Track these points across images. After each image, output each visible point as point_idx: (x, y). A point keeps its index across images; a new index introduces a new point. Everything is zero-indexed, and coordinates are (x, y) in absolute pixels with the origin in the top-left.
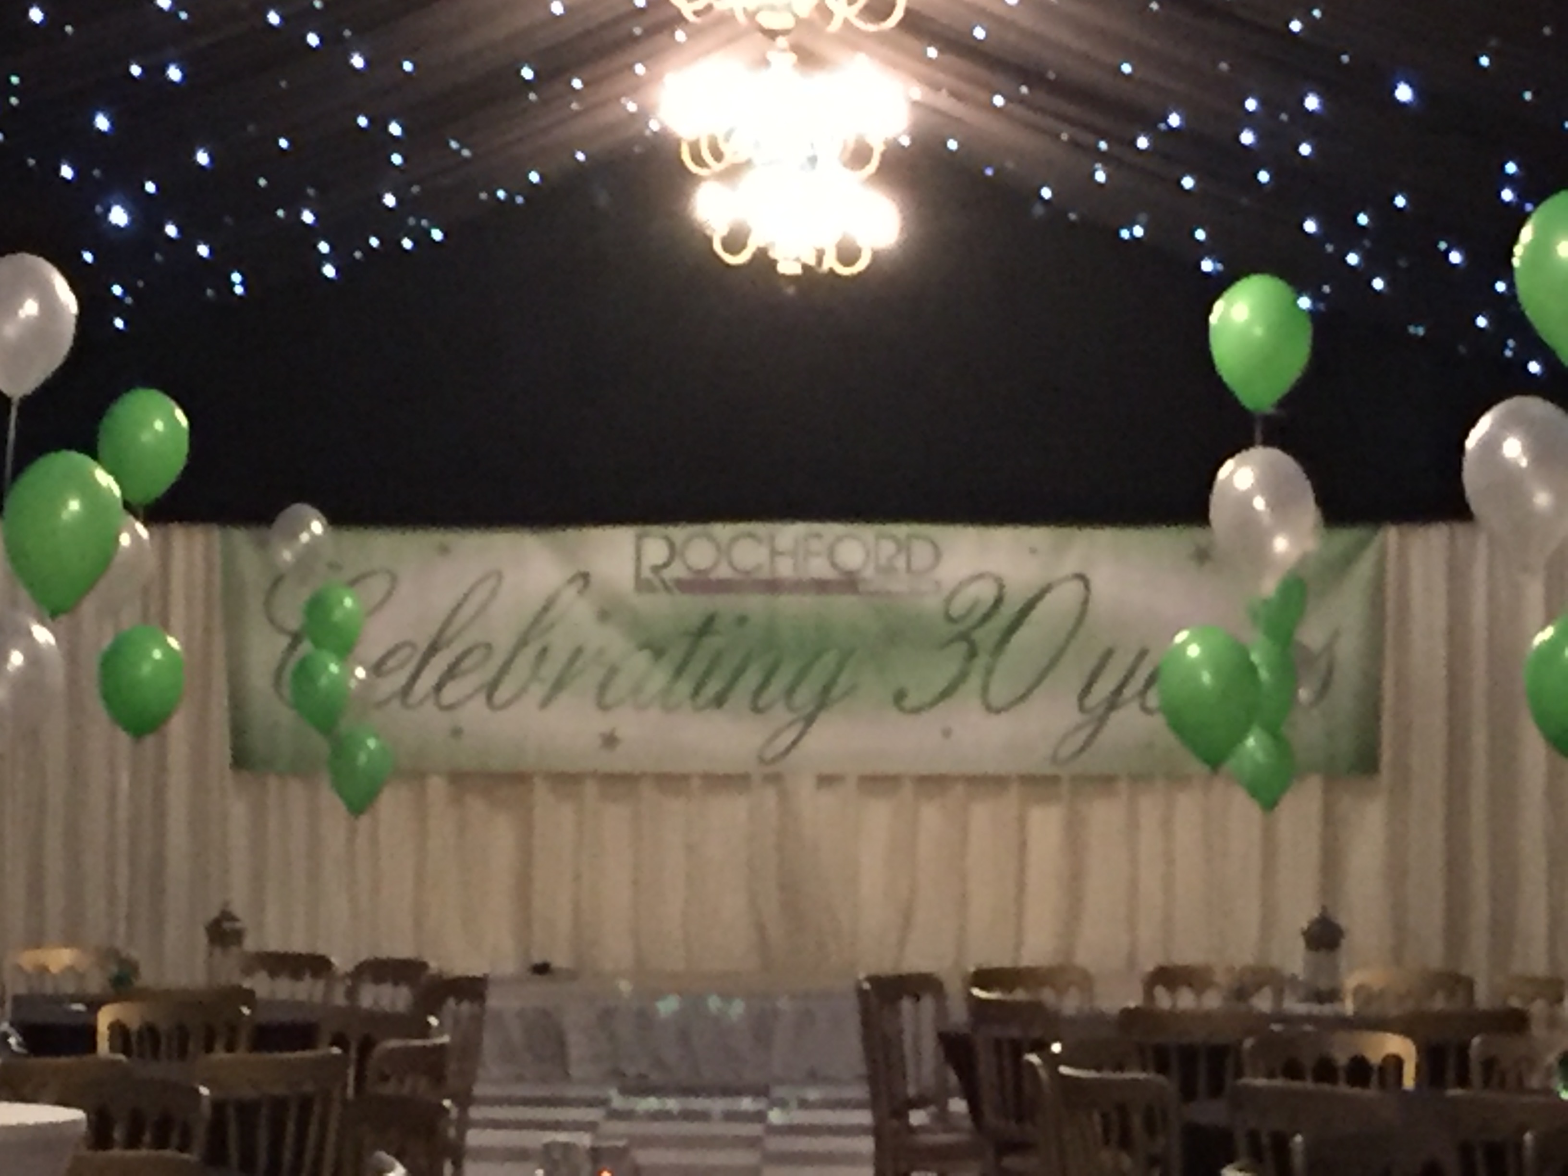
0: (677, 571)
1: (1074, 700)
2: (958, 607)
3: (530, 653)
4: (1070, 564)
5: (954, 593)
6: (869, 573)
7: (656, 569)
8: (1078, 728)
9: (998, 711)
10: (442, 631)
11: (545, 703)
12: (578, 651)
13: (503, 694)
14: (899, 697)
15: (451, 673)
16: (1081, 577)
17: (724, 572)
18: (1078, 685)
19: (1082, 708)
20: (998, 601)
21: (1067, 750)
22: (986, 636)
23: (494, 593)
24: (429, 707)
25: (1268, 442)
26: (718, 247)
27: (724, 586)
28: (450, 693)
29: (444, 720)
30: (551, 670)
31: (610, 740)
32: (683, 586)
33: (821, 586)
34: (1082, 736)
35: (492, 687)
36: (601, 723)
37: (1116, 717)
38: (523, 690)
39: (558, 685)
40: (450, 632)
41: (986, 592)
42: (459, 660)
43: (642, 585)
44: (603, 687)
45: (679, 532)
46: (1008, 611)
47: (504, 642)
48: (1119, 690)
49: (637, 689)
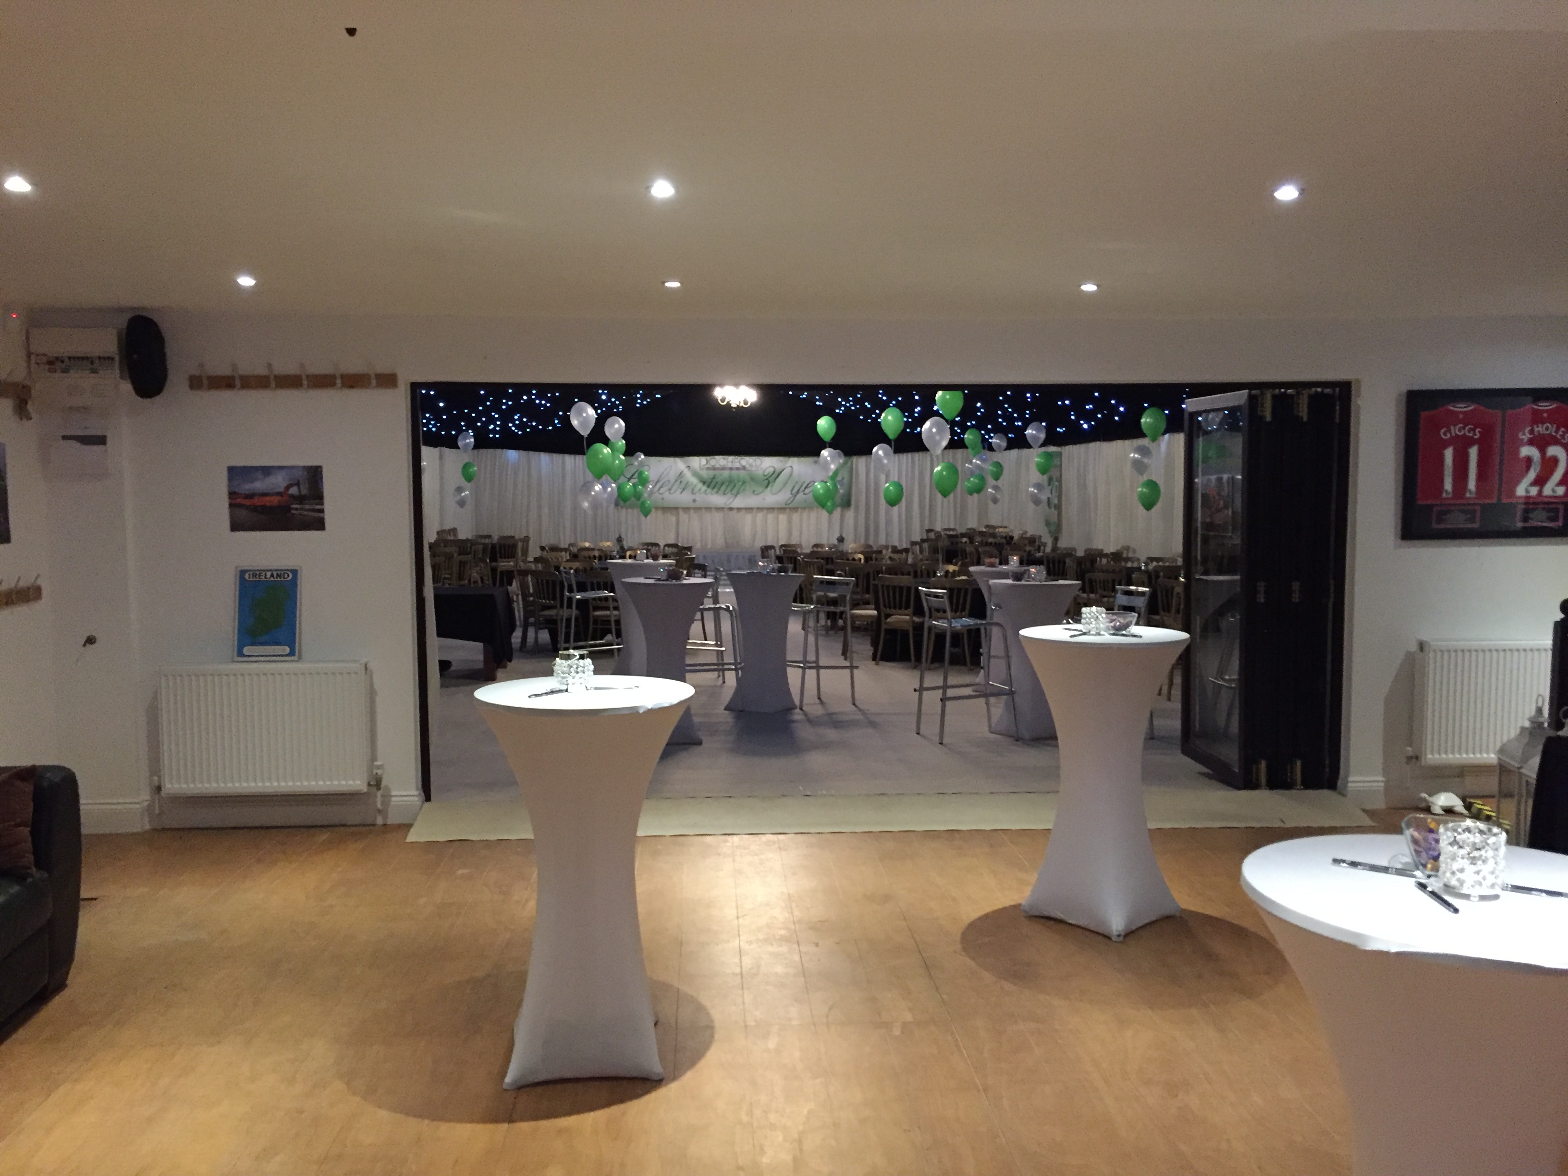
0: (708, 466)
1: (790, 492)
2: (766, 473)
3: (678, 482)
4: (789, 464)
5: (765, 470)
6: (747, 466)
7: (704, 465)
8: (791, 498)
9: (773, 494)
10: (659, 478)
11: (681, 493)
12: (688, 482)
13: (672, 491)
14: (754, 492)
15: (661, 487)
16: (791, 467)
17: (718, 466)
18: (790, 488)
19: (792, 494)
20: (774, 472)
21: (789, 502)
22: (771, 479)
23: (671, 469)
24: (657, 494)
25: (830, 447)
26: (719, 401)
27: (718, 469)
28: (662, 490)
29: (661, 496)
30: (683, 485)
31: (694, 501)
32: (708, 469)
33: (738, 469)
34: (791, 499)
35: (670, 489)
36: (693, 497)
37: (798, 496)
38: (676, 490)
39: (684, 490)
40: (662, 477)
41: (772, 470)
42: (663, 484)
43: (701, 469)
44: (693, 490)
45: (709, 458)
46: (776, 474)
47: (673, 481)
48: (799, 490)
49: (700, 490)
